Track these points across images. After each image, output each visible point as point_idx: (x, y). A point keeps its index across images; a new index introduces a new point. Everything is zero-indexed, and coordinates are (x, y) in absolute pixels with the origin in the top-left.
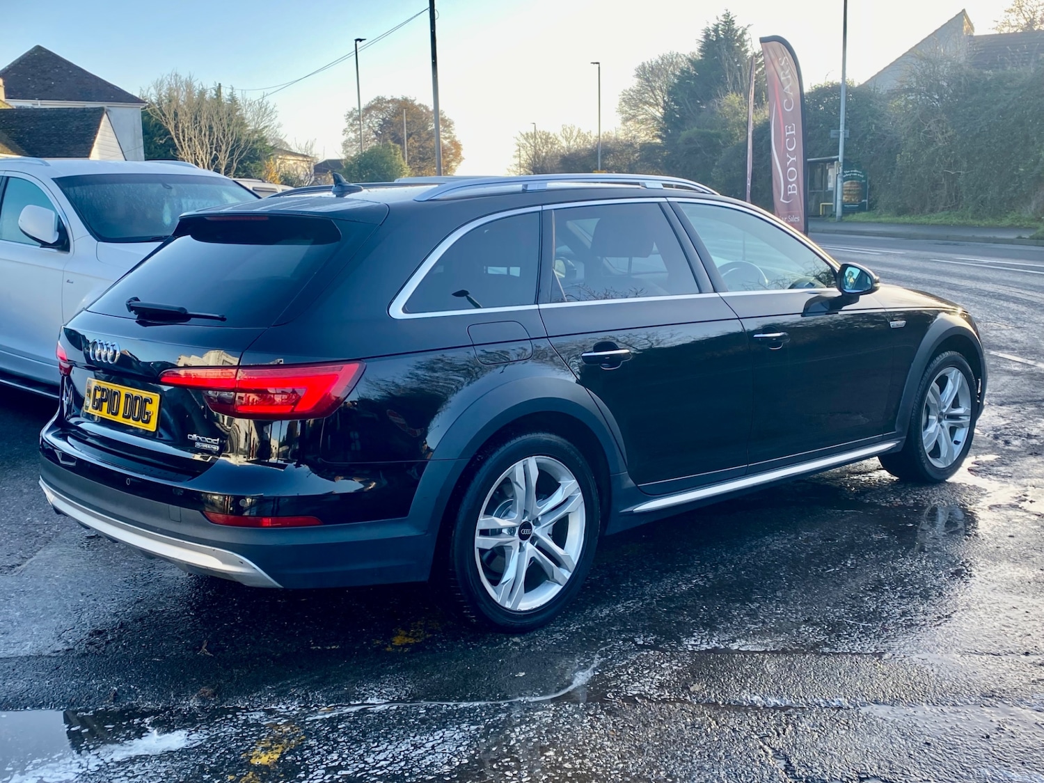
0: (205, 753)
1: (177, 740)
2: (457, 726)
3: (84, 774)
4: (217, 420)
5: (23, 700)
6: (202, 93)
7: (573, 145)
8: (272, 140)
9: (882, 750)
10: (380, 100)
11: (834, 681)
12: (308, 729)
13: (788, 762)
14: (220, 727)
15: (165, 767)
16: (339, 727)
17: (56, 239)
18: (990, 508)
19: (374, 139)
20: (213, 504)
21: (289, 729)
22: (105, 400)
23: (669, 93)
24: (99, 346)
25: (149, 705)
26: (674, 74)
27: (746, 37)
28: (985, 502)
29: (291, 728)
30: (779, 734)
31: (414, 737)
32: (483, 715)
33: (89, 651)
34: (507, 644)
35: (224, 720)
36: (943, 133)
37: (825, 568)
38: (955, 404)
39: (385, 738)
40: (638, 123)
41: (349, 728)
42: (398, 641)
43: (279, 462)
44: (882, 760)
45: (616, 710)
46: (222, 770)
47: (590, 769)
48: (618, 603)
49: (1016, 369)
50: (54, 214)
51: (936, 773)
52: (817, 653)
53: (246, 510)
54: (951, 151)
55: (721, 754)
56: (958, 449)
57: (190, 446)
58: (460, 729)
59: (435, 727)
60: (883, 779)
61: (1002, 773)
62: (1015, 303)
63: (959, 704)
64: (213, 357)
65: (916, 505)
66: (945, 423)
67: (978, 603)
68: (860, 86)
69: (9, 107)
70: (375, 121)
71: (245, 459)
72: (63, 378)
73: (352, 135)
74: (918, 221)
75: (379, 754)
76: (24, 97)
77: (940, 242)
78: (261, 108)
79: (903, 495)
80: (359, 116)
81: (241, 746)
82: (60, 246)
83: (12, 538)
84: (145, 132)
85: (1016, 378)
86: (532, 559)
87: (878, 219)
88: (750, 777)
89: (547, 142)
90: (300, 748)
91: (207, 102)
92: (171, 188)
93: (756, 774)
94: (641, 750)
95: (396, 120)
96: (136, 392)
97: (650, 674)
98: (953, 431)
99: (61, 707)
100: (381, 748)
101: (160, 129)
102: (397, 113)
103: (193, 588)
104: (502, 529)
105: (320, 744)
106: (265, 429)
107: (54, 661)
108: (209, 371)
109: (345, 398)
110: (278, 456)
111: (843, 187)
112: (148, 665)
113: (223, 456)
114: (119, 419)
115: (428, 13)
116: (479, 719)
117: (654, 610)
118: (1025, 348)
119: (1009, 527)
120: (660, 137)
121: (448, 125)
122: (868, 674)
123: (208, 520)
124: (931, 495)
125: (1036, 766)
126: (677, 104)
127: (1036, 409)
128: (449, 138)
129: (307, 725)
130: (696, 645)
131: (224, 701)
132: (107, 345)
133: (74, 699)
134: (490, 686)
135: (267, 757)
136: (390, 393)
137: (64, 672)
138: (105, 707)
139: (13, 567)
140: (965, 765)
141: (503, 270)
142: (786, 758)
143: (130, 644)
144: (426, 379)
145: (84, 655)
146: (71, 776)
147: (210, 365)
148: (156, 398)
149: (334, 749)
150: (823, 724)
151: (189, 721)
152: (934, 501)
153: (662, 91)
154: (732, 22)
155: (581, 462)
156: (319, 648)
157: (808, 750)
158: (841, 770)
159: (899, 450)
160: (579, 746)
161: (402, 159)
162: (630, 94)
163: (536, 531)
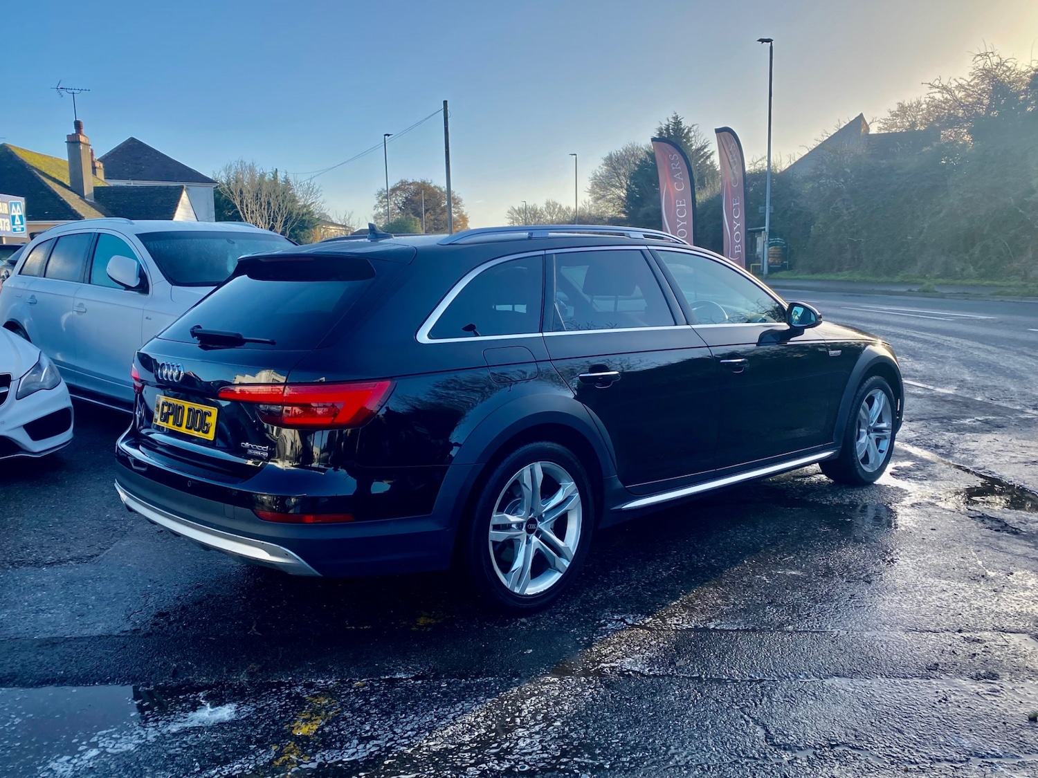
0: (252, 724)
1: (226, 712)
2: (474, 699)
3: (144, 745)
4: (267, 431)
5: (92, 676)
6: (262, 176)
7: (555, 219)
8: (317, 213)
9: (847, 719)
10: (403, 183)
11: (799, 656)
12: (344, 702)
13: (767, 730)
14: (266, 700)
15: (215, 737)
16: (371, 700)
17: (138, 283)
18: (912, 506)
19: (399, 213)
20: (262, 503)
21: (327, 701)
22: (171, 414)
23: (631, 178)
24: (166, 367)
25: (204, 680)
26: (635, 164)
27: (692, 134)
28: (907, 501)
29: (329, 701)
30: (756, 705)
31: (437, 709)
32: (497, 688)
33: (153, 631)
34: (516, 624)
35: (270, 694)
36: (847, 209)
37: (782, 557)
38: (880, 420)
39: (411, 709)
40: (607, 201)
41: (380, 701)
42: (421, 621)
43: (321, 466)
44: (848, 728)
45: (613, 683)
46: (266, 740)
47: (593, 738)
48: (609, 588)
49: (919, 392)
50: (136, 263)
51: (897, 740)
52: (782, 631)
53: (291, 509)
54: (853, 223)
55: (708, 723)
56: (882, 457)
57: (243, 453)
58: (477, 702)
59: (456, 700)
60: (851, 745)
61: (954, 739)
62: (912, 341)
63: (909, 676)
64: (264, 376)
65: (851, 503)
66: (872, 435)
67: (913, 587)
68: (781, 172)
69: (107, 185)
70: (400, 198)
71: (291, 464)
72: (137, 396)
73: (381, 210)
74: (827, 278)
75: (406, 725)
76: (120, 178)
77: (847, 294)
78: (309, 188)
79: (840, 494)
80: (387, 195)
81: (284, 718)
82: (141, 289)
83: (93, 532)
84: (216, 206)
85: (920, 399)
86: (538, 550)
87: (796, 277)
88: (735, 745)
89: (535, 216)
90: (336, 719)
91: (266, 183)
92: (234, 243)
93: (740, 742)
94: (637, 721)
95: (416, 198)
96: (197, 407)
97: (641, 651)
98: (878, 441)
99: (126, 683)
100: (408, 719)
101: (228, 204)
102: (417, 193)
103: (245, 574)
104: (511, 524)
105: (354, 715)
106: (308, 438)
107: (122, 640)
108: (261, 387)
109: (378, 412)
110: (319, 461)
111: (769, 252)
112: (204, 644)
113: (272, 461)
114: (183, 430)
115: (442, 113)
116: (493, 692)
117: (640, 593)
118: (924, 376)
119: (931, 522)
120: (624, 212)
121: (458, 202)
122: (827, 649)
123: (257, 516)
124: (863, 495)
125: (981, 732)
126: (636, 187)
127: (939, 424)
128: (457, 213)
129: (343, 698)
130: (679, 625)
131: (270, 676)
132: (173, 366)
133: (137, 675)
134: (502, 662)
135: (308, 728)
136: (414, 407)
137: (131, 650)
138: (165, 682)
139: (92, 556)
140: (921, 732)
141: (508, 308)
142: (764, 726)
143: (190, 625)
144: (443, 396)
145: (149, 635)
146: (131, 747)
147: (262, 382)
148: (214, 411)
149: (367, 720)
150: (794, 695)
151: (238, 695)
152: (866, 500)
153: (625, 176)
154: (680, 123)
155: (578, 467)
156: (353, 628)
157: (783, 719)
158: (813, 738)
159: (836, 458)
160: (583, 716)
161: (420, 229)
162: (600, 179)
163: (540, 525)
